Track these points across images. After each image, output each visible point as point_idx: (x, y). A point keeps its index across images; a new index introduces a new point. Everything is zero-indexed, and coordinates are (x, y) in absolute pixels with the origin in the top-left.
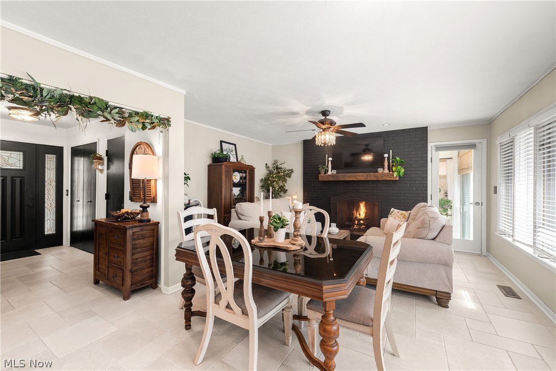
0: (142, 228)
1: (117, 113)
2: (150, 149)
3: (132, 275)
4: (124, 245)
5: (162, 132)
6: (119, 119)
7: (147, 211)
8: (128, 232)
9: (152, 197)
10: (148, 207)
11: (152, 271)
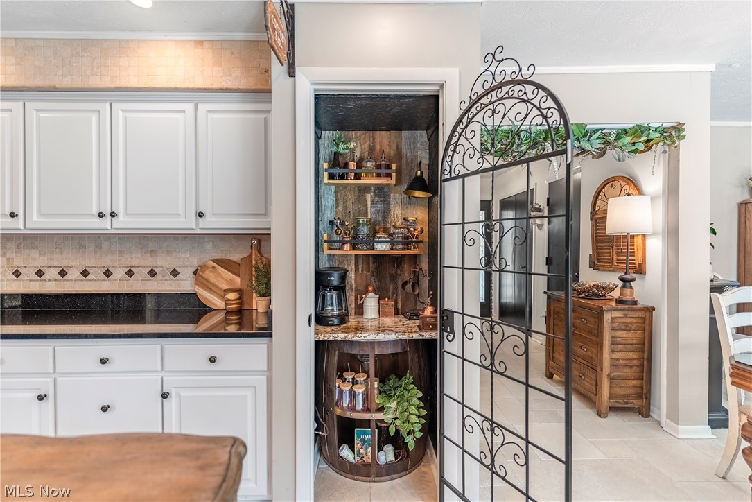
0: (626, 312)
1: (598, 138)
2: (633, 186)
3: (611, 382)
4: (599, 333)
5: (665, 152)
6: (599, 146)
7: (631, 287)
8: (605, 316)
9: (637, 265)
10: (634, 280)
11: (641, 387)
